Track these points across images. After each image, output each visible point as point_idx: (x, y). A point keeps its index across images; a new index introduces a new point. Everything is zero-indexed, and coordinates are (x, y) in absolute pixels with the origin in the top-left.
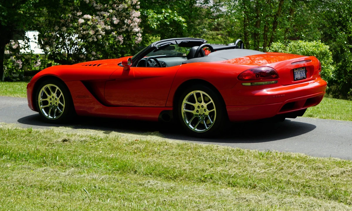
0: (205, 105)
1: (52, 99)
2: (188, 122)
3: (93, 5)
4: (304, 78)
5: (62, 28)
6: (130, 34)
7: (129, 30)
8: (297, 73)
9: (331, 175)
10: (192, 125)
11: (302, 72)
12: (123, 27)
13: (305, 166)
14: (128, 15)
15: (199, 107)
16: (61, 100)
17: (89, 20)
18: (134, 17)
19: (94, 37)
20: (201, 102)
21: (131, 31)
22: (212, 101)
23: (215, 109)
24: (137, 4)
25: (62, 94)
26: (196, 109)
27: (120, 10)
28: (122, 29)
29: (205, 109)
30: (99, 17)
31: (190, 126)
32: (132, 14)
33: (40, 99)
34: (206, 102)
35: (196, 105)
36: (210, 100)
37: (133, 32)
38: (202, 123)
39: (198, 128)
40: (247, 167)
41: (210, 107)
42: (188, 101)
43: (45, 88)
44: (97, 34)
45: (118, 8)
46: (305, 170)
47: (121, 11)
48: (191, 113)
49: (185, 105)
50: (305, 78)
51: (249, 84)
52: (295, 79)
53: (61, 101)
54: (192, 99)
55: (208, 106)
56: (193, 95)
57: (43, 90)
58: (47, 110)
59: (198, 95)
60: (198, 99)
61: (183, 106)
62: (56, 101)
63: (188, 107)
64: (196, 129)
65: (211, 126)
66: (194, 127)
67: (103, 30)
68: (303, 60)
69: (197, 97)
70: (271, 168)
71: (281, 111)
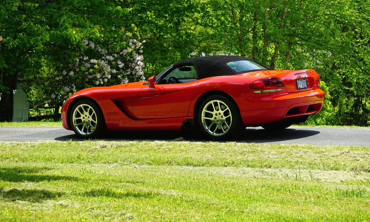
0: (222, 112)
1: (85, 117)
2: (207, 128)
3: (98, 51)
4: (305, 88)
5: (70, 73)
6: (134, 77)
7: (134, 73)
8: (299, 83)
9: (332, 156)
10: (211, 130)
11: (304, 83)
12: (127, 71)
13: (310, 151)
14: (132, 59)
15: (216, 114)
16: (93, 117)
17: (95, 64)
18: (138, 61)
19: (101, 80)
20: (218, 110)
21: (135, 74)
22: (228, 108)
23: (231, 115)
24: (140, 48)
25: (94, 112)
26: (214, 116)
27: (124, 54)
28: (126, 72)
29: (222, 116)
30: (105, 61)
31: (209, 131)
32: (136, 58)
33: (74, 118)
34: (222, 110)
35: (214, 113)
36: (226, 108)
37: (137, 75)
38: (220, 128)
39: (216, 132)
40: (262, 155)
41: (226, 114)
42: (207, 110)
43: (78, 108)
44: (103, 77)
45: (122, 52)
46: (310, 154)
47: (126, 55)
48: (210, 120)
49: (205, 113)
50: (307, 88)
51: (259, 92)
52: (298, 88)
53: (93, 119)
54: (210, 108)
55: (224, 113)
56: (211, 104)
57: (77, 110)
58: (80, 127)
59: (216, 104)
60: (216, 107)
61: (203, 115)
62: (88, 119)
63: (207, 115)
64: (215, 134)
65: (227, 130)
66: (213, 132)
67: (109, 73)
68: (305, 72)
69: (215, 106)
70: (283, 155)
71: (286, 116)
